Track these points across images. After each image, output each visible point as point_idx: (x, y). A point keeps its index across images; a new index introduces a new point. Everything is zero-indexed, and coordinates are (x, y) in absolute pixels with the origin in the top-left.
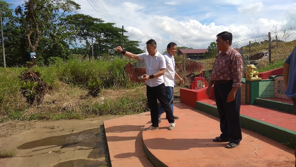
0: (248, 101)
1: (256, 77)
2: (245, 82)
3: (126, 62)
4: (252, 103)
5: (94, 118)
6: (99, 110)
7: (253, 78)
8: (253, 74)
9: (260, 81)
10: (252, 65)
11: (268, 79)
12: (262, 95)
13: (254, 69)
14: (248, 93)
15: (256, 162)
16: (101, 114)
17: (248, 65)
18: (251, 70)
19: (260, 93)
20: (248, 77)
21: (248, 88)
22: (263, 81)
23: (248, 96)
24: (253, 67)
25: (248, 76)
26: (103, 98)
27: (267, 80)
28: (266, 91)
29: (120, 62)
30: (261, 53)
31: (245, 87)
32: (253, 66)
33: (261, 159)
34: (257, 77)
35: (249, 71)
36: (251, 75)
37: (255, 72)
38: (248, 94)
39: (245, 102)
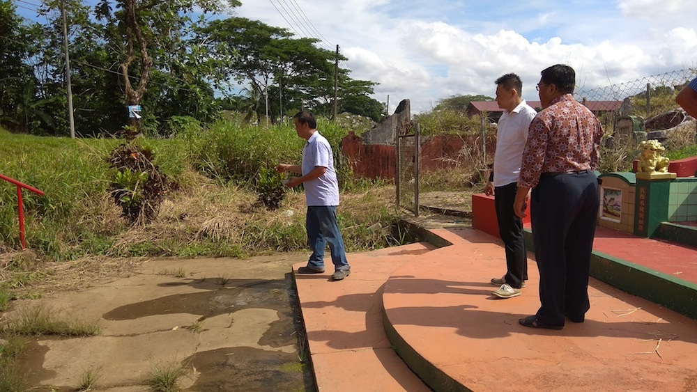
0: (641, 228)
1: (663, 172)
2: (635, 182)
3: (343, 129)
4: (651, 232)
5: (271, 257)
6: (283, 239)
7: (656, 173)
8: (655, 163)
9: (673, 180)
10: (654, 141)
11: (693, 177)
12: (675, 215)
13: (659, 151)
14: (642, 209)
15: (658, 373)
16: (286, 249)
17: (644, 142)
18: (650, 154)
19: (671, 211)
20: (643, 170)
21: (642, 196)
22: (681, 181)
23: (641, 216)
24: (655, 147)
25: (642, 168)
26: (291, 213)
27: (689, 178)
28: (686, 204)
29: (331, 131)
30: (675, 113)
31: (634, 195)
32: (656, 144)
33: (671, 367)
34: (665, 171)
35: (647, 157)
36: (651, 165)
37: (661, 158)
38: (641, 212)
39: (633, 231)
